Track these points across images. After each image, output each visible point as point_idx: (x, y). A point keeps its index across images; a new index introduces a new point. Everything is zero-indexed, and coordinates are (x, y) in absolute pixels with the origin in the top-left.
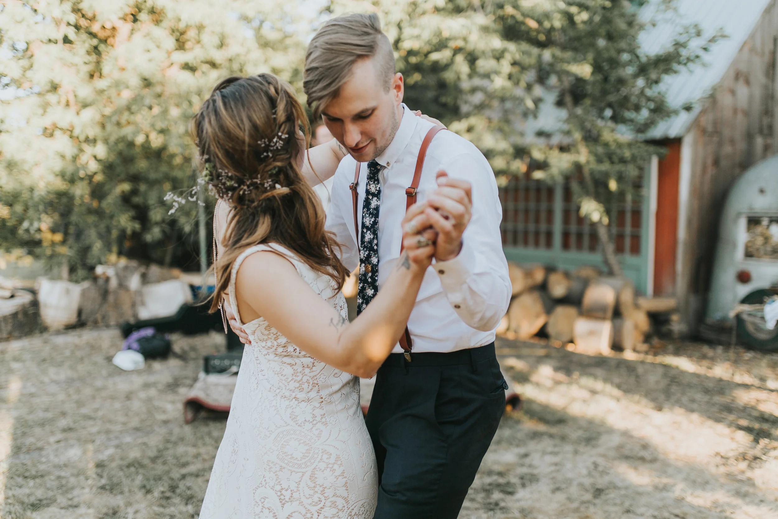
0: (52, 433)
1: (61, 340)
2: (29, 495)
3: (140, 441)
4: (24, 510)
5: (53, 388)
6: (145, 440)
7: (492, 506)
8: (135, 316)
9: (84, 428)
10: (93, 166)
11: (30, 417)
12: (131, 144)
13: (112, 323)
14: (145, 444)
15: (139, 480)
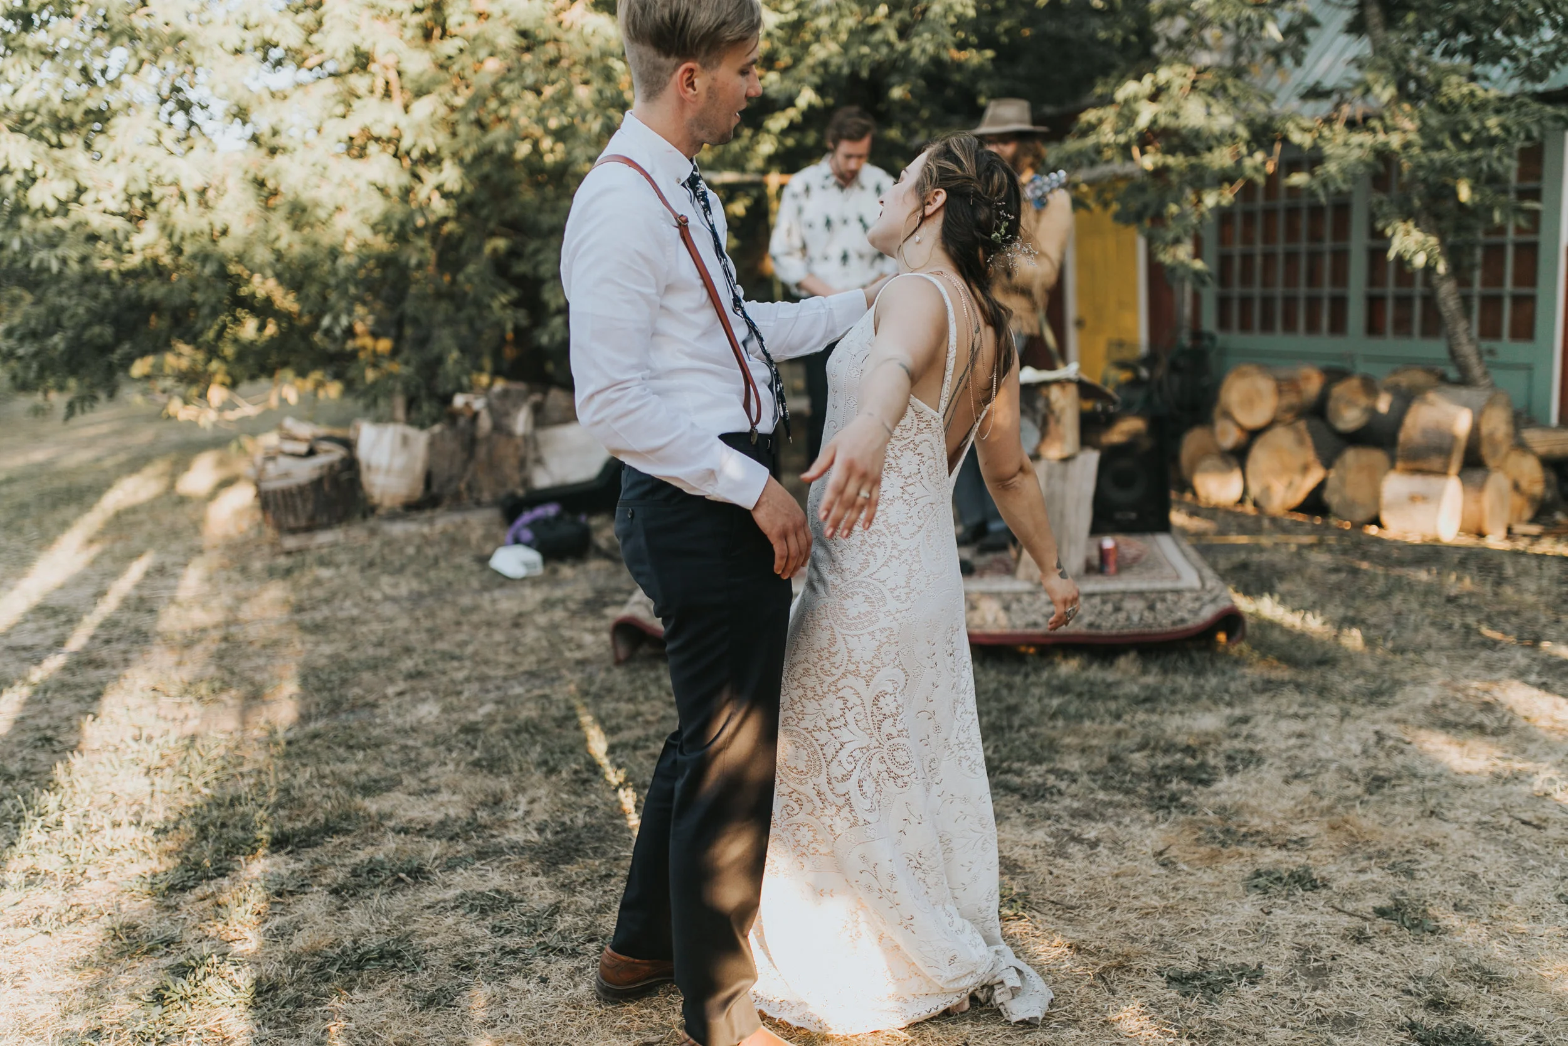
0: (391, 680)
1: (397, 529)
2: (357, 774)
3: (537, 692)
4: (351, 795)
5: (388, 610)
6: (547, 691)
7: (1165, 802)
8: (526, 482)
9: (444, 673)
10: (440, 207)
11: (354, 655)
12: (506, 161)
13: (486, 497)
14: (545, 696)
15: (536, 753)
